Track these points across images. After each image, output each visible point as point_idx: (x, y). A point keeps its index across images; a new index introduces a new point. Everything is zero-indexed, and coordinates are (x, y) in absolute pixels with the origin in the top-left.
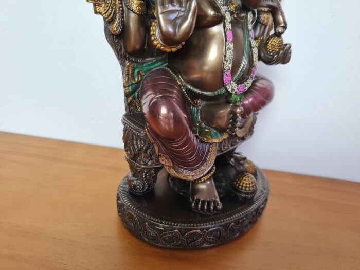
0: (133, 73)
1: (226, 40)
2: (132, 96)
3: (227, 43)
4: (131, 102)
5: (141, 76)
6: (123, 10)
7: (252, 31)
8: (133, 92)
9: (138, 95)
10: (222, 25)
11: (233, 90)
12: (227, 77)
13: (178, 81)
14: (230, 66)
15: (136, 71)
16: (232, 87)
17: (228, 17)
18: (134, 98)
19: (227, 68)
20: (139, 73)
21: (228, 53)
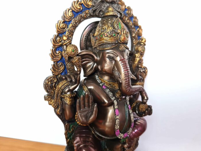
0: (69, 127)
1: (115, 115)
2: (70, 138)
3: (116, 116)
4: (69, 141)
5: (74, 128)
6: (62, 103)
7: (129, 105)
8: (70, 136)
9: (73, 137)
10: (113, 107)
11: (121, 137)
12: (117, 133)
13: (92, 132)
14: (118, 127)
15: (71, 126)
16: (121, 136)
17: (115, 102)
18: (70, 139)
19: (117, 128)
20: (72, 127)
21: (116, 121)
